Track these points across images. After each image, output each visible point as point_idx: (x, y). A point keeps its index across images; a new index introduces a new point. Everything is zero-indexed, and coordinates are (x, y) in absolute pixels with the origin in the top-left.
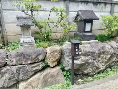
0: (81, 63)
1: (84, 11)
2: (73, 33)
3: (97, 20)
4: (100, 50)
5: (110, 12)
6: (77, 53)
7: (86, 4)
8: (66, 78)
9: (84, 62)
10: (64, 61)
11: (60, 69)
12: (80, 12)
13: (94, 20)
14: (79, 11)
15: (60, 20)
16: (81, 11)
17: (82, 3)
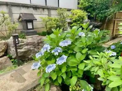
0: (25, 51)
1: (25, 14)
2: (20, 31)
3: (36, 21)
4: (38, 41)
5: (48, 15)
6: (17, 42)
7: (27, 8)
8: (13, 63)
9: (27, 50)
10: (11, 52)
11: (8, 58)
12: (21, 15)
13: (34, 21)
14: (21, 13)
15: (3, 21)
16: (22, 13)
17: (23, 8)
